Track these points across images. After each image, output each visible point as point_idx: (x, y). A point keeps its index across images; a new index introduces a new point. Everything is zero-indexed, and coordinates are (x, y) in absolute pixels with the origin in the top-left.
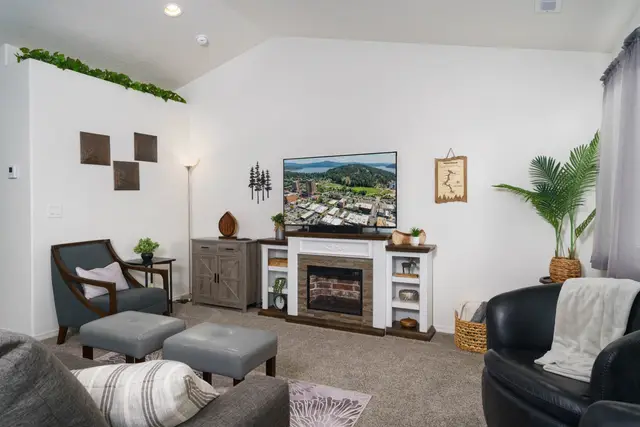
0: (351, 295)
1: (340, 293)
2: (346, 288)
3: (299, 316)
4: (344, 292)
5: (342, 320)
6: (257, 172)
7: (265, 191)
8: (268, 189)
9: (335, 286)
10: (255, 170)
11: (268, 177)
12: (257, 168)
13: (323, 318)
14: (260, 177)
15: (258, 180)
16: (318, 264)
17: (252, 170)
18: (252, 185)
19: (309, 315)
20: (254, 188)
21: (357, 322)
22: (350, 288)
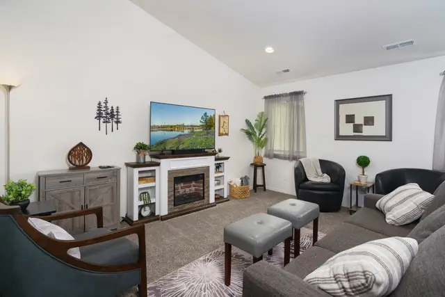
0: (190, 190)
1: (185, 191)
2: (187, 187)
3: (169, 214)
4: (187, 190)
5: (196, 205)
6: (106, 107)
7: (115, 125)
8: (118, 122)
9: (182, 188)
10: (103, 105)
11: (117, 112)
12: (106, 102)
13: (184, 208)
14: (109, 111)
15: (107, 114)
16: (181, 175)
17: (100, 104)
18: (99, 116)
19: (176, 210)
20: (102, 120)
21: (202, 204)
22: (190, 187)
